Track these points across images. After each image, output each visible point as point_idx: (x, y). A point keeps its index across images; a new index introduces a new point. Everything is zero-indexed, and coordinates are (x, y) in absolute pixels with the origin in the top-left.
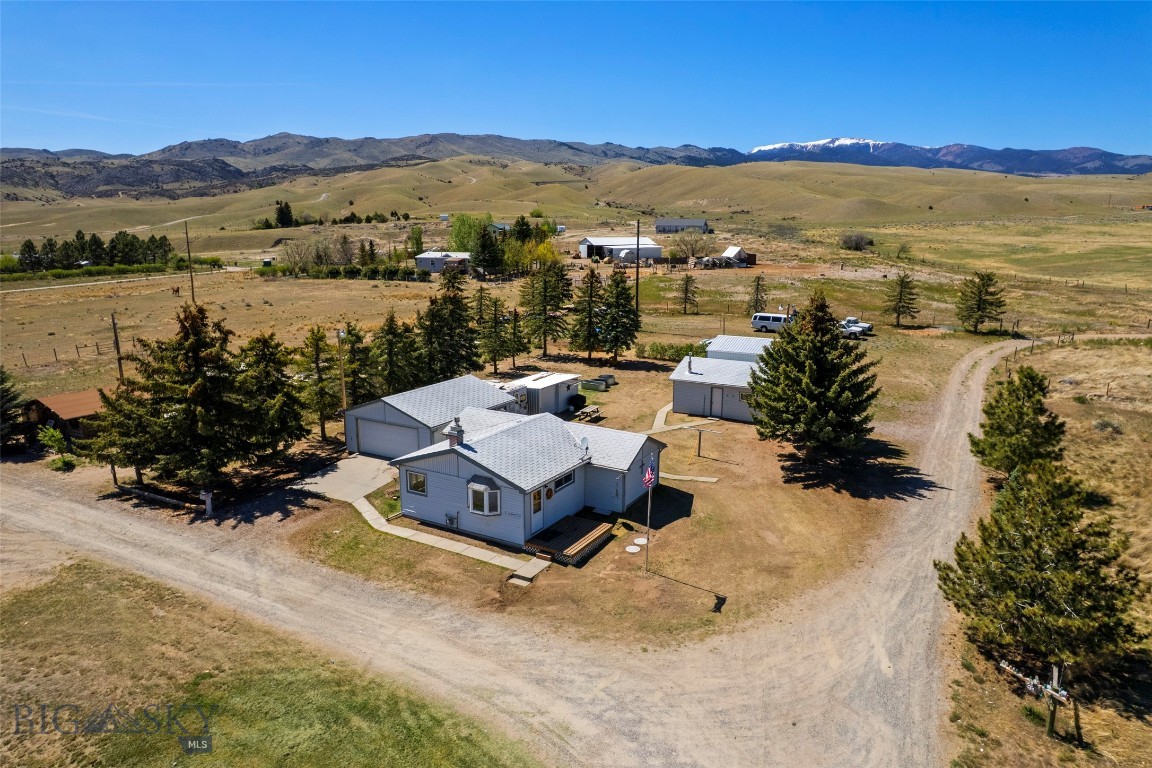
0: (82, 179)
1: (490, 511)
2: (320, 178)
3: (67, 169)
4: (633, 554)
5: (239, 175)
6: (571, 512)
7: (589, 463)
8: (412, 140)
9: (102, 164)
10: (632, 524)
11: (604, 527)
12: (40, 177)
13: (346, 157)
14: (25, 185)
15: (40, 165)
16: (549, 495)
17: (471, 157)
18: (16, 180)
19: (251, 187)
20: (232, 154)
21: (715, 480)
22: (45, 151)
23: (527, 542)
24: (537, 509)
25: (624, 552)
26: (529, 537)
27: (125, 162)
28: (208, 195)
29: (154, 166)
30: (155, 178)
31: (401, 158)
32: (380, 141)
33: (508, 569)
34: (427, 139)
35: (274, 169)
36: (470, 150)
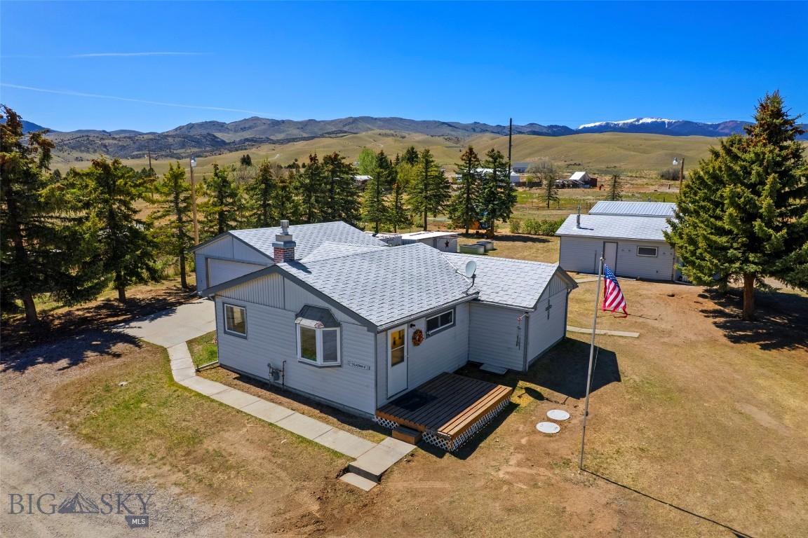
0: (123, 148)
1: (326, 358)
2: (277, 145)
3: (115, 142)
4: (550, 435)
5: (223, 143)
6: (450, 367)
7: (476, 300)
8: (340, 121)
9: (136, 138)
10: (539, 388)
11: (500, 391)
12: (98, 147)
13: (295, 132)
14: (88, 152)
15: (98, 139)
16: (417, 338)
17: (381, 131)
18: (83, 148)
19: (231, 151)
20: (220, 131)
21: (636, 335)
22: (104, 131)
23: (380, 410)
24: (399, 359)
25: (535, 432)
26: (383, 401)
27: (151, 137)
28: (202, 157)
29: (169, 138)
30: (169, 147)
31: (333, 133)
32: (319, 122)
33: (341, 455)
34: (351, 121)
35: (247, 140)
36: (380, 127)
